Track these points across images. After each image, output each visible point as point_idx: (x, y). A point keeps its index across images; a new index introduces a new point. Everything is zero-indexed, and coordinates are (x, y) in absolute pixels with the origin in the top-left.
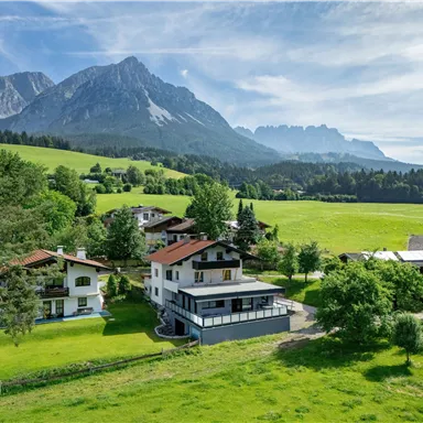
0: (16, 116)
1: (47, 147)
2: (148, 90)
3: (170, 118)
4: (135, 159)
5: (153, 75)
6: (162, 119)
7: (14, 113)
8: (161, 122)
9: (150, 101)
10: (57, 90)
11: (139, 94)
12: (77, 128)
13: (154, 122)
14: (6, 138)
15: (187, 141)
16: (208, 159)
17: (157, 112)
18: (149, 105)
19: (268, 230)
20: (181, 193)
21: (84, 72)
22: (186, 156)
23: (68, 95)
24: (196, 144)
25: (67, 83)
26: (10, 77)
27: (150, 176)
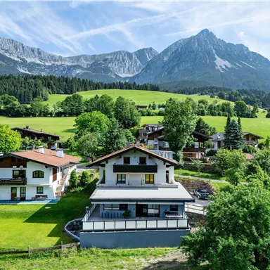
0: (138, 74)
1: (146, 90)
2: (215, 49)
3: (229, 66)
4: (202, 94)
5: (219, 39)
6: (224, 67)
7: (137, 73)
8: (223, 69)
9: (216, 56)
10: (159, 57)
11: (209, 53)
12: (170, 78)
13: (218, 70)
14: (125, 87)
15: (241, 80)
16: (255, 92)
17: (221, 63)
18: (215, 59)
19: (260, 141)
20: (219, 115)
21: (175, 44)
22: (238, 90)
23: (166, 59)
24: (249, 82)
25: (165, 52)
26: (135, 52)
27: (201, 104)
